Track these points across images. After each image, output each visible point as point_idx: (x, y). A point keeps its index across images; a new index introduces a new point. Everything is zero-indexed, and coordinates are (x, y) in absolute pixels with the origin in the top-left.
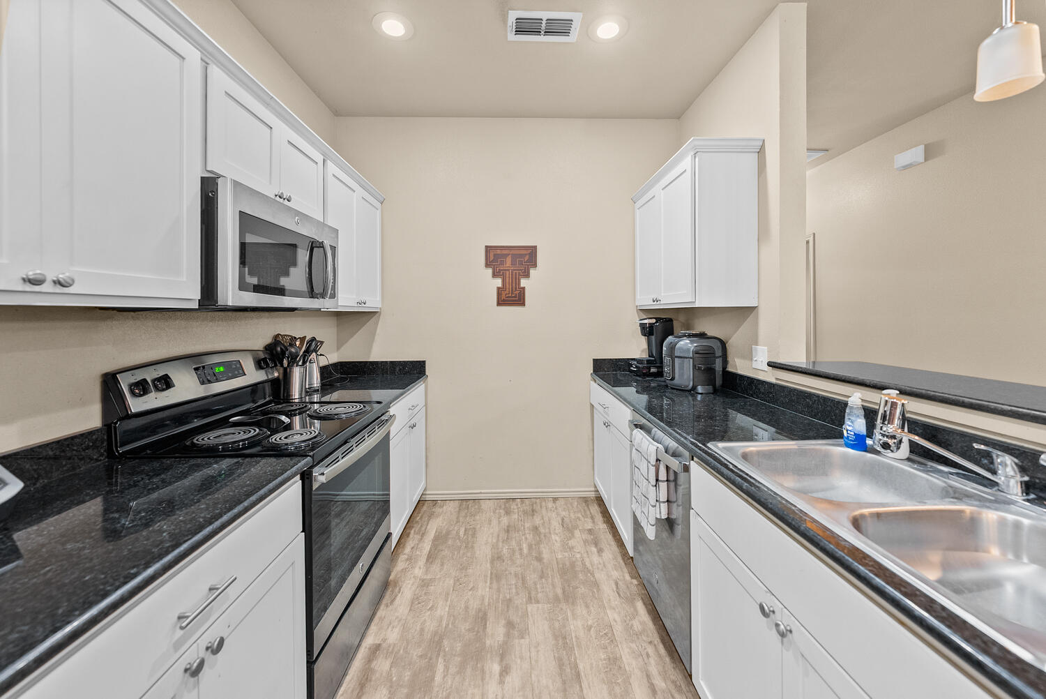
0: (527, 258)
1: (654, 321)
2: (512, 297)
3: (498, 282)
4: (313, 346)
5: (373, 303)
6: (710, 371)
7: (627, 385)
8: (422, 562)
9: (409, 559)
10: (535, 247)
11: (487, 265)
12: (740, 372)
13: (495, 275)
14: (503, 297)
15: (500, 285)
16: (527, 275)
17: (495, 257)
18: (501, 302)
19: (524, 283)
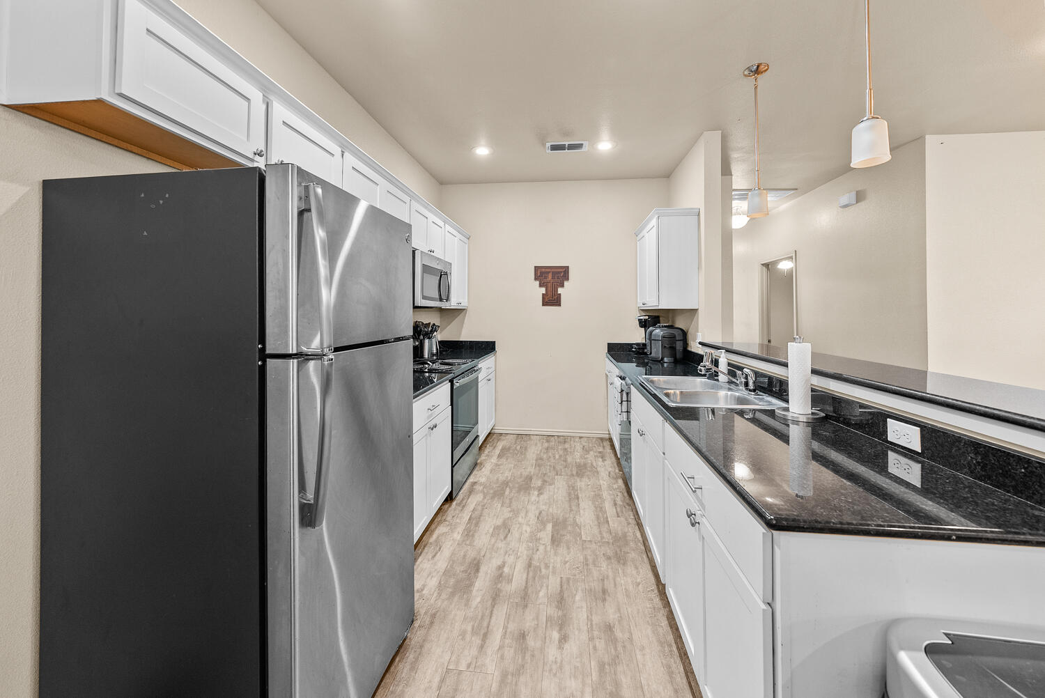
0: (562, 274)
1: (647, 317)
2: (552, 300)
3: (543, 290)
4: (434, 328)
5: (464, 304)
6: (673, 349)
7: (630, 361)
8: (495, 458)
9: (488, 456)
10: (568, 267)
11: (536, 279)
12: (693, 350)
13: (540, 286)
14: (546, 300)
15: (544, 293)
16: (562, 286)
17: (542, 274)
18: (545, 303)
19: (560, 290)
